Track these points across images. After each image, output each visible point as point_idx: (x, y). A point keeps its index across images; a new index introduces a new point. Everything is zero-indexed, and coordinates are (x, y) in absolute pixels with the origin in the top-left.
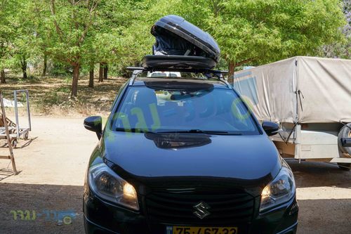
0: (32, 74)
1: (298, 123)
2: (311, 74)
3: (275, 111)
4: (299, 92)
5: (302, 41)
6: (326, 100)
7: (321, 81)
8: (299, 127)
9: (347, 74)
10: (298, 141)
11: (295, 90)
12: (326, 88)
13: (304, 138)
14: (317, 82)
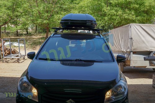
0: (31, 32)
1: (132, 52)
2: (137, 31)
3: (124, 46)
4: (132, 38)
5: (145, 17)
6: (143, 42)
7: (141, 34)
8: (132, 53)
9: (153, 31)
10: (132, 59)
11: (130, 38)
12: (144, 36)
13: (134, 58)
14: (139, 34)
